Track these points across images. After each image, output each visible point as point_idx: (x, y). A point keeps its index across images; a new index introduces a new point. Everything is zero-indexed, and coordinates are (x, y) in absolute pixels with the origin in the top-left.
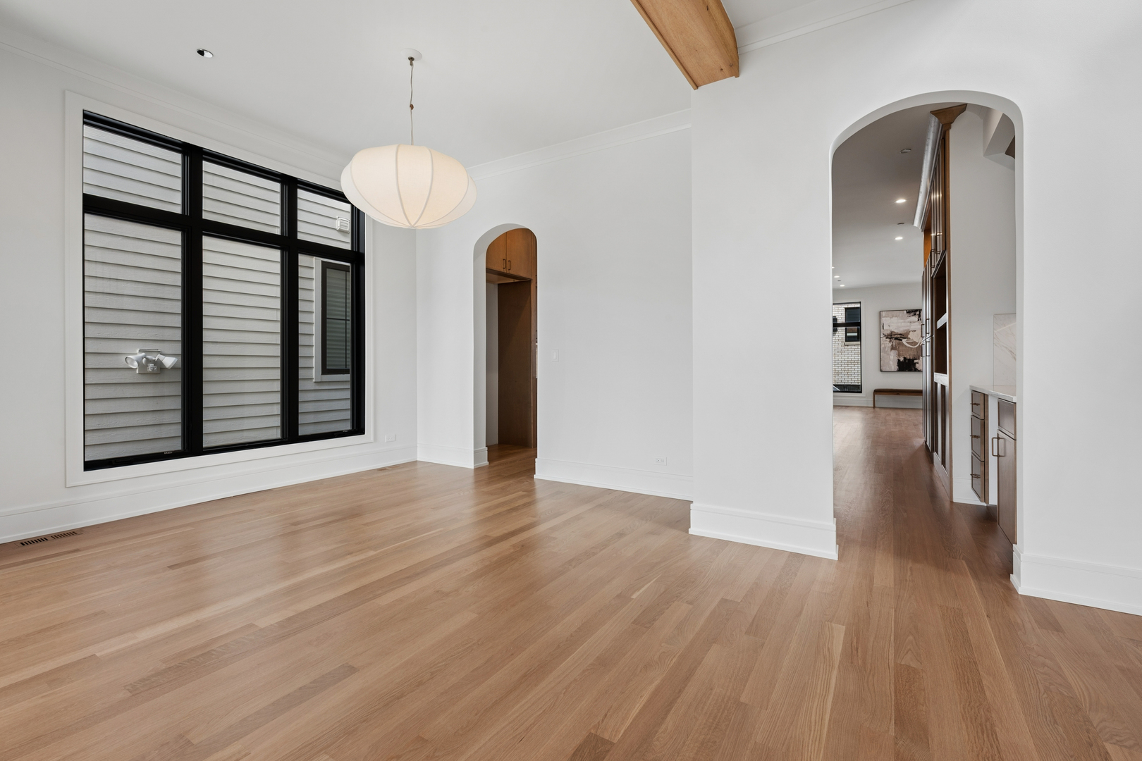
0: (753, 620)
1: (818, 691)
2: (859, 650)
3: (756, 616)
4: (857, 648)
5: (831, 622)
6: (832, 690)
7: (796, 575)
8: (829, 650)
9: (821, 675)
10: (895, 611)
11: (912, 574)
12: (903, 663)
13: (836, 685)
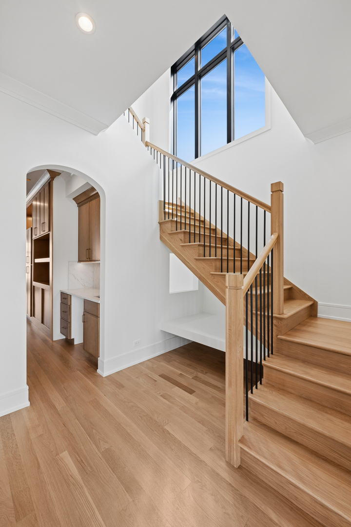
0: (14, 502)
1: (89, 515)
2: (84, 461)
3: (12, 496)
4: (82, 461)
5: (58, 454)
6: (94, 506)
7: (14, 435)
8: (72, 476)
9: (81, 500)
10: (78, 419)
11: (67, 391)
12: (103, 450)
13: (92, 499)
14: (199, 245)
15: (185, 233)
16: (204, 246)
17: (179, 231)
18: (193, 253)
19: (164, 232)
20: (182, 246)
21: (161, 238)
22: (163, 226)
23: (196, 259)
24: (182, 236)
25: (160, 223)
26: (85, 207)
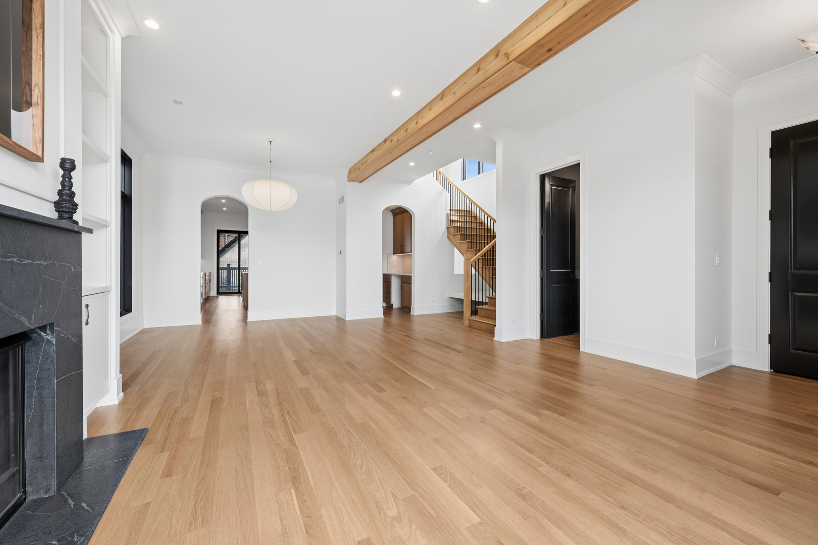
14: (468, 242)
15: (461, 234)
16: (471, 242)
17: (458, 233)
18: (465, 246)
19: (450, 234)
20: (460, 243)
21: (448, 237)
22: (449, 229)
23: (467, 250)
24: (459, 236)
25: (448, 228)
26: (398, 217)
